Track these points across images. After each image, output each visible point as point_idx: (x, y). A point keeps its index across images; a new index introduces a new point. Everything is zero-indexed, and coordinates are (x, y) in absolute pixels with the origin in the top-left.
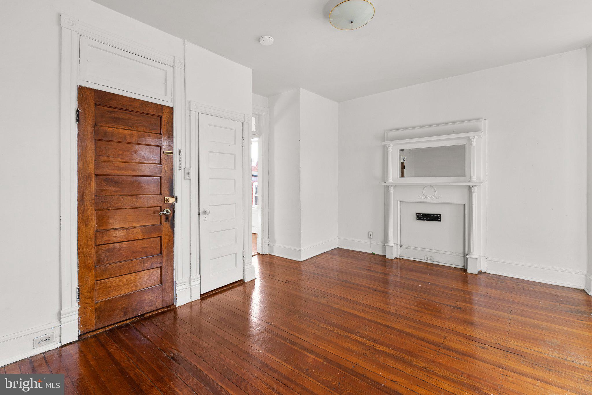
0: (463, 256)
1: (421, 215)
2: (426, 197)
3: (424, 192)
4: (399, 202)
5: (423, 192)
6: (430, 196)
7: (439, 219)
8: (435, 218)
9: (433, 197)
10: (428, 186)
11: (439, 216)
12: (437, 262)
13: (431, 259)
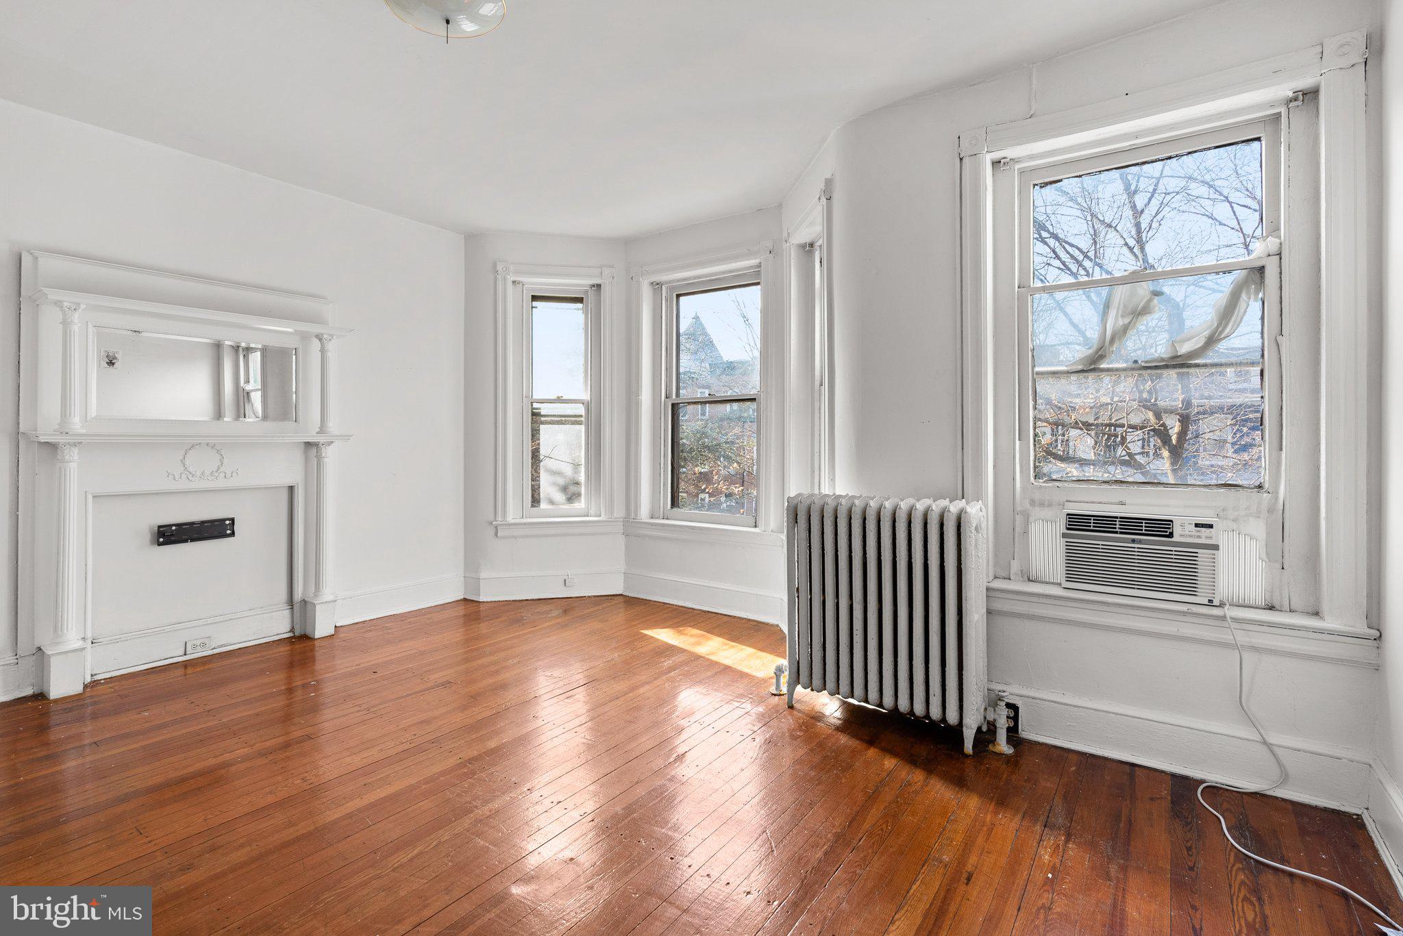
0: (289, 607)
1: (174, 528)
2: (193, 476)
3: (187, 462)
4: (90, 497)
5: (183, 462)
6: (208, 473)
7: (229, 532)
8: (218, 529)
9: (217, 474)
10: (200, 444)
11: (227, 522)
12: (221, 646)
13: (204, 644)
